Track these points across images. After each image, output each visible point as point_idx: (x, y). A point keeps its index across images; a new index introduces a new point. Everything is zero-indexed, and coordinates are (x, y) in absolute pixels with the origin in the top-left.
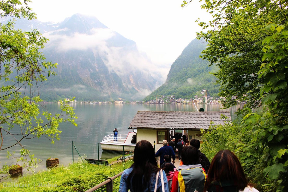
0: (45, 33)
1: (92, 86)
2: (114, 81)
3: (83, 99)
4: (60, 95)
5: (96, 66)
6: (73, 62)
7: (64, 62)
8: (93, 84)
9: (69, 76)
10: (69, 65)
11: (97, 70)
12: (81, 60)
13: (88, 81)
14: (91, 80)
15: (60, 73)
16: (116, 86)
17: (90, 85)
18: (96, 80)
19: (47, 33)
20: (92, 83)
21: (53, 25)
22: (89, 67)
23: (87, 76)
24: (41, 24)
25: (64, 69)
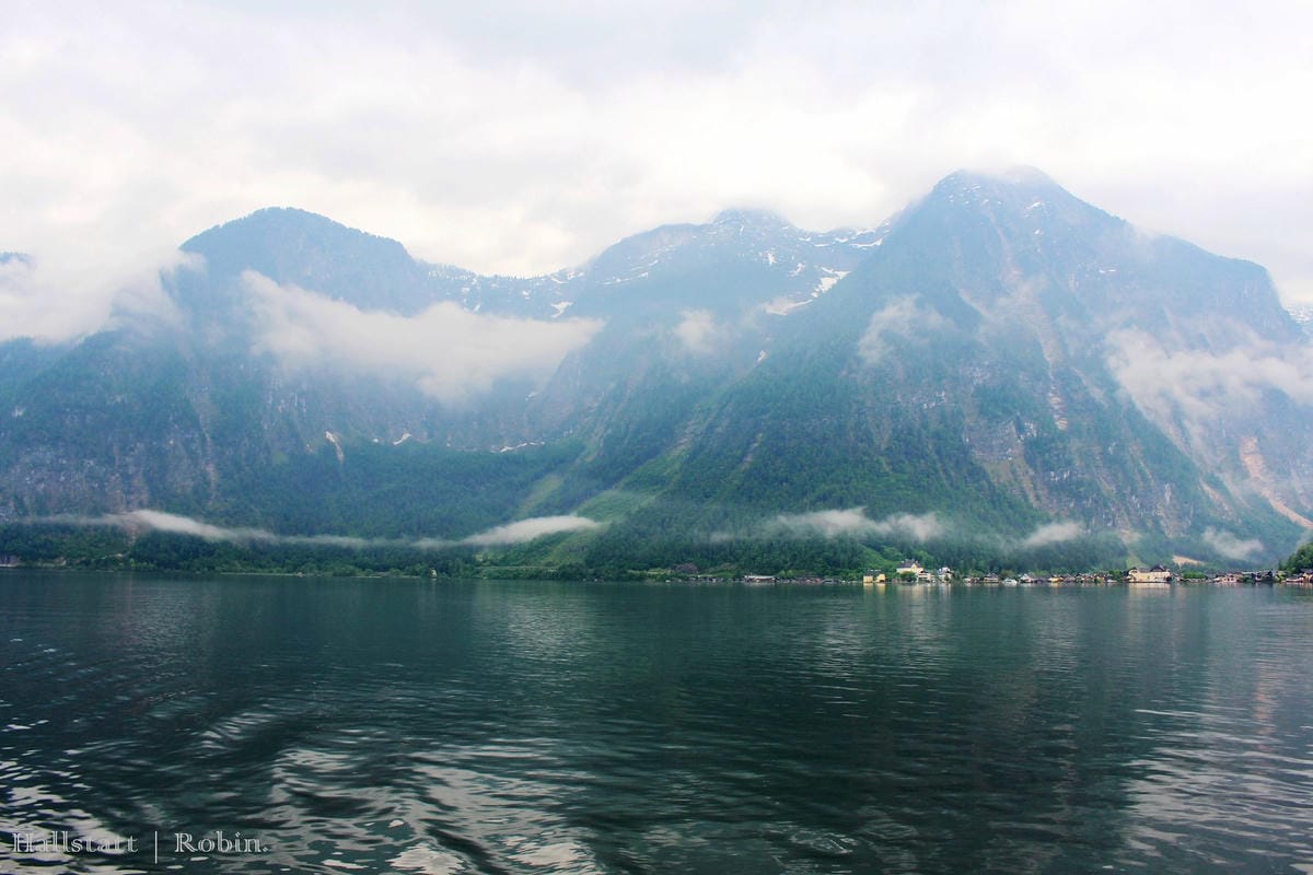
0: (823, 280)
1: (1032, 498)
2: (1147, 472)
3: (982, 563)
4: (878, 548)
5: (1056, 407)
6: (943, 394)
7: (899, 399)
8: (1040, 492)
9: (922, 461)
10: (921, 410)
11: (1061, 425)
12: (980, 382)
13: (1016, 480)
14: (1027, 472)
15: (883, 447)
16: (1163, 495)
17: (1026, 497)
18: (1053, 473)
19: (833, 276)
20: (1035, 488)
21: (857, 241)
22: (1018, 414)
23: (1008, 456)
24: (808, 240)
25: (900, 427)
